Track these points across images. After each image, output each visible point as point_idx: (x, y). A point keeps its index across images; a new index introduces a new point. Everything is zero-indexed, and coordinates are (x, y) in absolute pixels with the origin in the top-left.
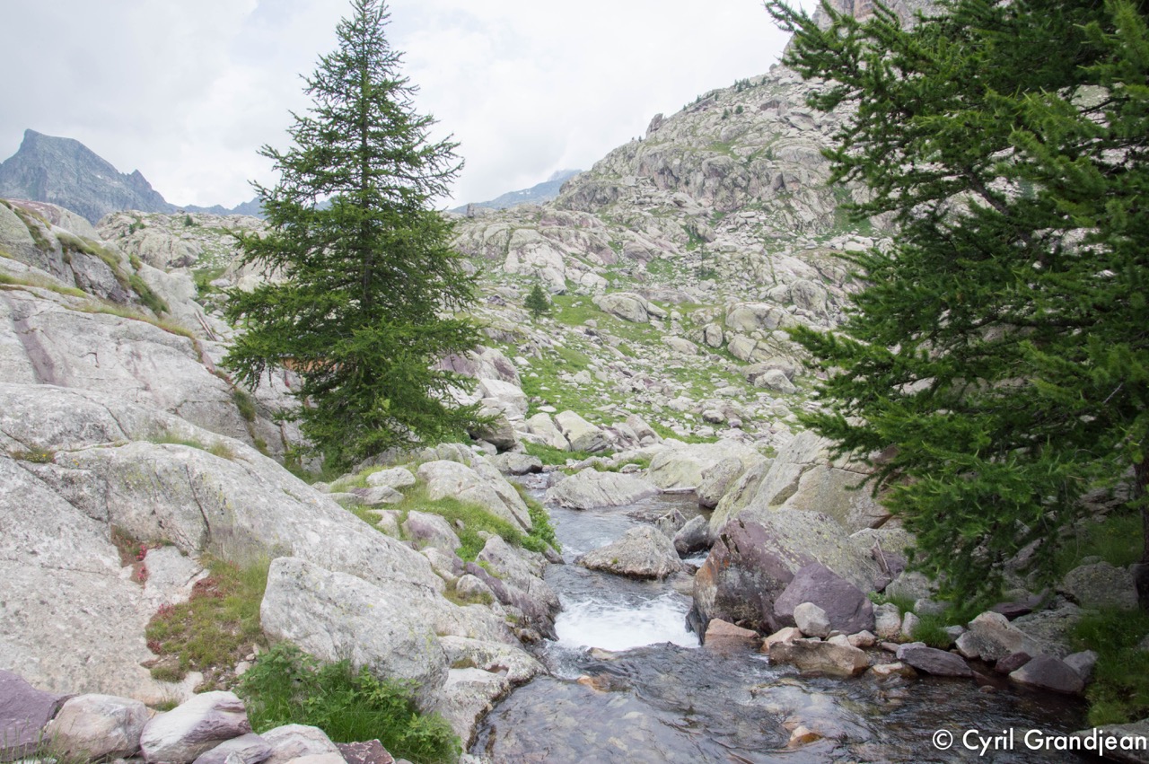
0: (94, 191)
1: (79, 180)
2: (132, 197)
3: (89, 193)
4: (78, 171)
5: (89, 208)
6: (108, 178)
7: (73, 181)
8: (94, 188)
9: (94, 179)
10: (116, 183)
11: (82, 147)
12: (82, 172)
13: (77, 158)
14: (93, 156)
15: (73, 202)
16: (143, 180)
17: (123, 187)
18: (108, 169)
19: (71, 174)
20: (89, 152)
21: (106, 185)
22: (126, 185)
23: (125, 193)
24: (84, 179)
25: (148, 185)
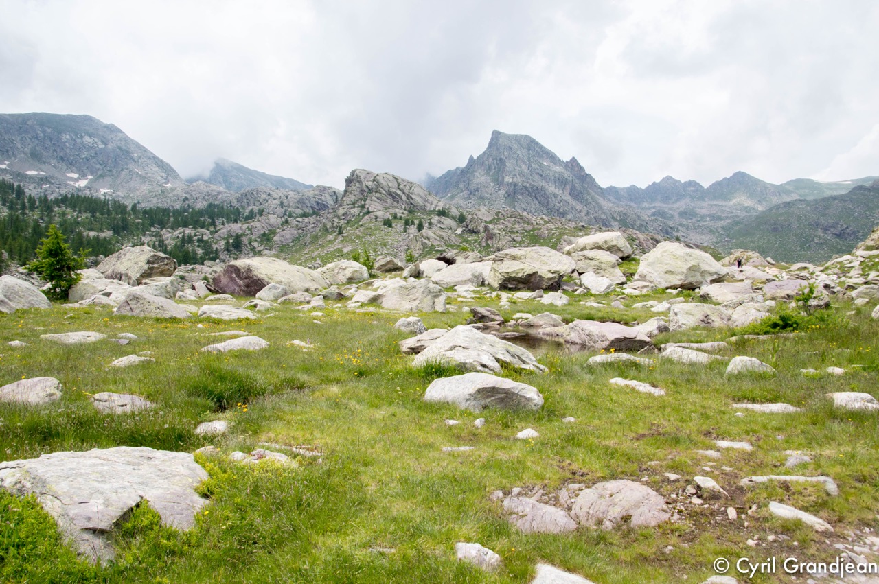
0: (541, 176)
1: (530, 166)
2: (570, 179)
3: (537, 177)
4: (529, 159)
5: (537, 189)
6: (552, 164)
7: (524, 167)
8: (541, 172)
9: (541, 165)
10: (558, 168)
11: (533, 141)
12: (532, 160)
13: (529, 150)
14: (541, 147)
15: (525, 184)
16: (578, 164)
17: (564, 170)
18: (552, 157)
19: (524, 162)
20: (537, 144)
21: (549, 170)
22: (566, 169)
23: (565, 176)
24: (533, 166)
25: (582, 169)
